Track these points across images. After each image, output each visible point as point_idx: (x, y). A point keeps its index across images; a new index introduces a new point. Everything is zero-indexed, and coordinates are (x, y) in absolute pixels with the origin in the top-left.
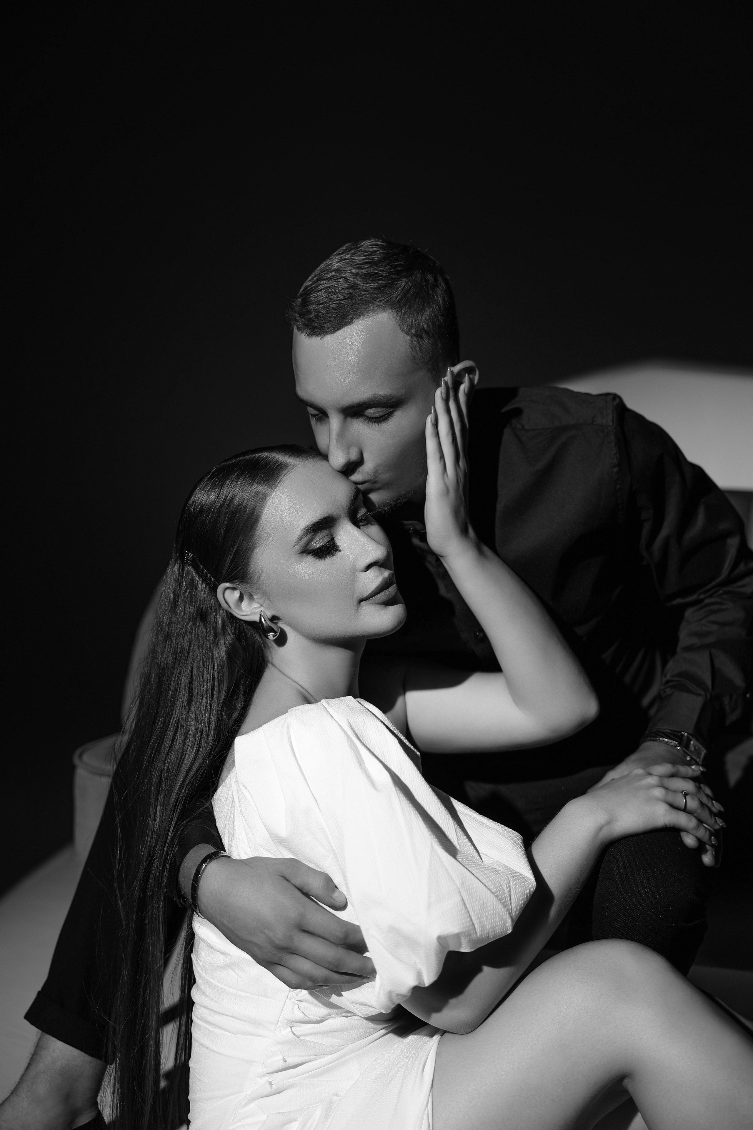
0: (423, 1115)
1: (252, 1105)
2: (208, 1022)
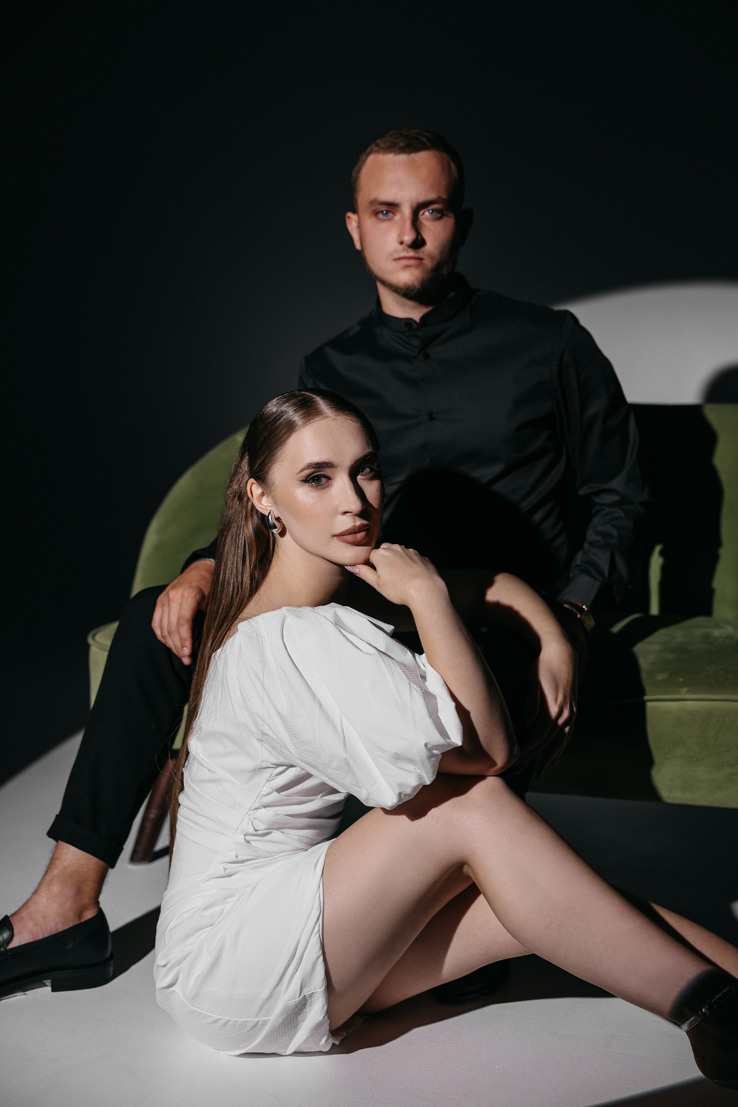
1: (210, 882)
2: (188, 819)
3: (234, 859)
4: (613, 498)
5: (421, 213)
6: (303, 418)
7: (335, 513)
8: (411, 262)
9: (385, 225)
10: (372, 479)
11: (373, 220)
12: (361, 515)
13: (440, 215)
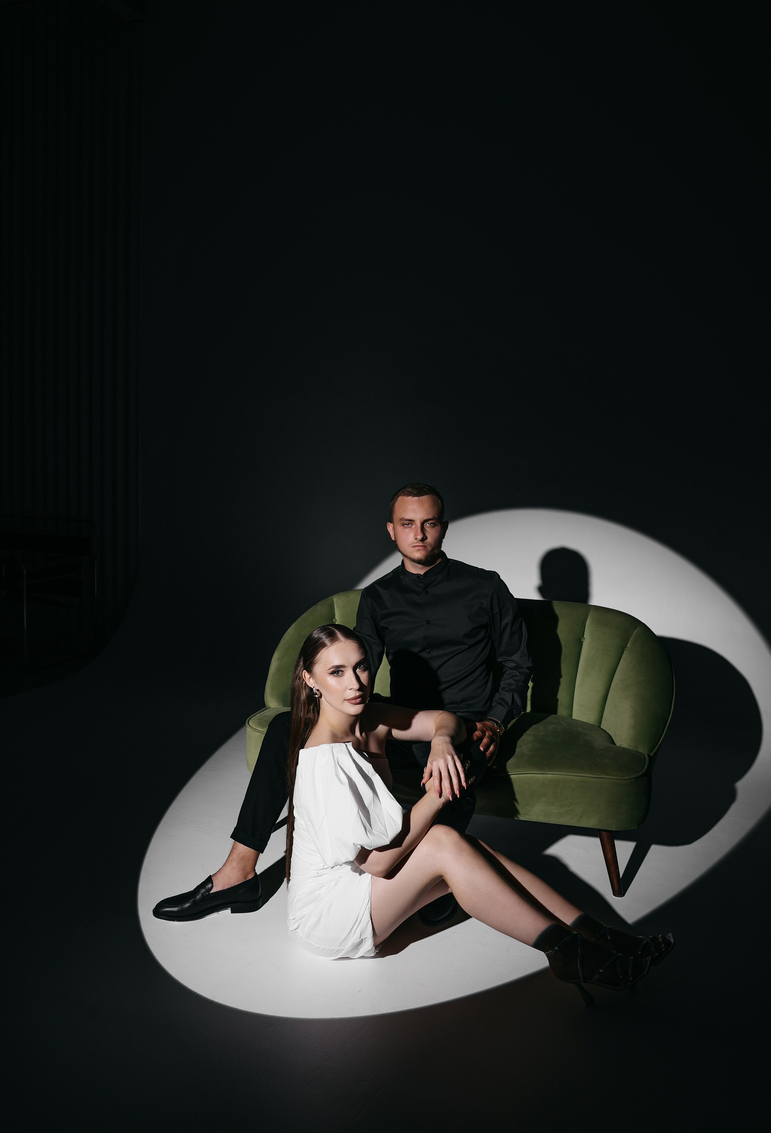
0: (367, 890)
1: (311, 879)
3: (322, 868)
4: (513, 665)
5: (425, 524)
6: (330, 642)
7: (346, 689)
8: (421, 548)
9: (407, 530)
10: (364, 670)
11: (402, 527)
12: (359, 690)
13: (434, 525)
